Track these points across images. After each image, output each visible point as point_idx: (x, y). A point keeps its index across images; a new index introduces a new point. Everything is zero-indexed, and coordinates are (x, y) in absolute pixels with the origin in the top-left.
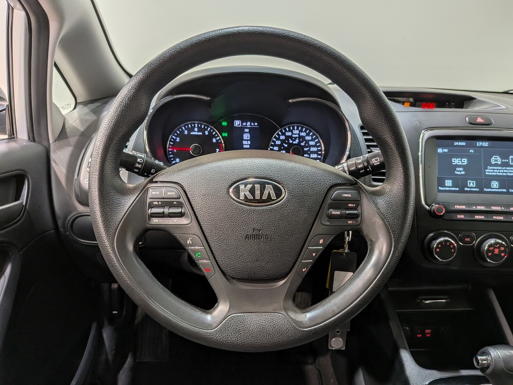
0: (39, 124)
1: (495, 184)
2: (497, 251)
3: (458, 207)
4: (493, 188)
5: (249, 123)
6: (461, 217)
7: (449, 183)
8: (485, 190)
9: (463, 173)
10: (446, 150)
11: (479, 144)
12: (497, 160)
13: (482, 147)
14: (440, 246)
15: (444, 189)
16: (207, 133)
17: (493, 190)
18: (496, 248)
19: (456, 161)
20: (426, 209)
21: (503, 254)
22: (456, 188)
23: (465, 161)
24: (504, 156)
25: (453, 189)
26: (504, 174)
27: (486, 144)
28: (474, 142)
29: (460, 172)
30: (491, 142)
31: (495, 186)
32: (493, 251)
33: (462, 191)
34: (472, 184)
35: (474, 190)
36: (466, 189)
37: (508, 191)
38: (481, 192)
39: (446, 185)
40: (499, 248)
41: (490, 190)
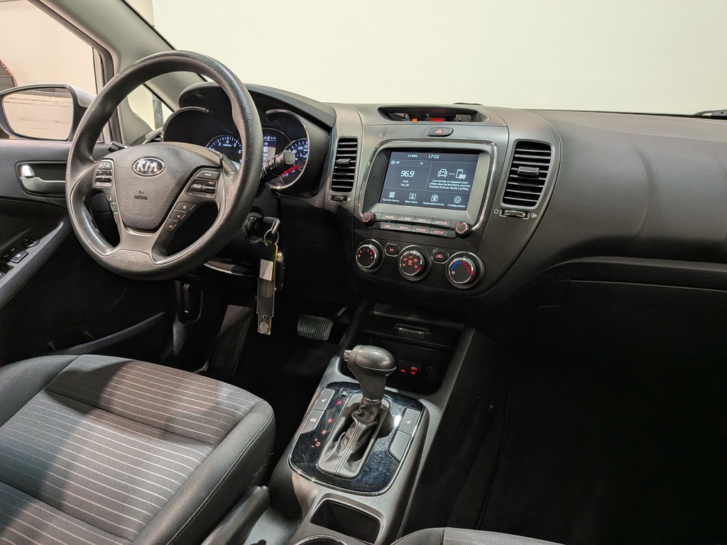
0: (115, 132)
1: (435, 198)
2: (410, 263)
3: (388, 217)
4: (432, 202)
5: (269, 137)
6: (388, 226)
7: (392, 195)
8: (424, 203)
9: (407, 185)
10: (398, 163)
11: (431, 156)
12: (443, 174)
13: (433, 159)
15: (387, 200)
16: (235, 145)
17: (432, 204)
18: (410, 259)
19: (405, 173)
21: (416, 267)
22: (398, 200)
23: (413, 173)
24: (452, 169)
25: (394, 201)
26: (447, 188)
27: (437, 156)
28: (426, 154)
29: (405, 184)
30: (442, 154)
31: (434, 199)
32: (407, 262)
33: (402, 203)
34: (413, 196)
35: (414, 202)
36: (406, 201)
37: (446, 205)
38: (420, 205)
40: (413, 259)
41: (428, 203)
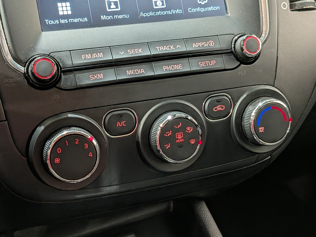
4: (158, 10)
6: (98, 77)
8: (142, 14)
14: (59, 150)
15: (57, 22)
17: (158, 13)
18: (178, 130)
20: (15, 70)
21: (193, 142)
22: (83, 17)
25: (76, 20)
32: (172, 139)
35: (120, 17)
36: (103, 17)
37: (186, 11)
39: (61, 13)
40: (183, 129)
41: (151, 14)
